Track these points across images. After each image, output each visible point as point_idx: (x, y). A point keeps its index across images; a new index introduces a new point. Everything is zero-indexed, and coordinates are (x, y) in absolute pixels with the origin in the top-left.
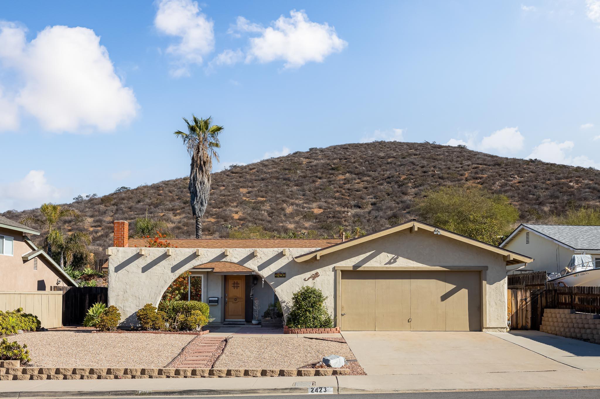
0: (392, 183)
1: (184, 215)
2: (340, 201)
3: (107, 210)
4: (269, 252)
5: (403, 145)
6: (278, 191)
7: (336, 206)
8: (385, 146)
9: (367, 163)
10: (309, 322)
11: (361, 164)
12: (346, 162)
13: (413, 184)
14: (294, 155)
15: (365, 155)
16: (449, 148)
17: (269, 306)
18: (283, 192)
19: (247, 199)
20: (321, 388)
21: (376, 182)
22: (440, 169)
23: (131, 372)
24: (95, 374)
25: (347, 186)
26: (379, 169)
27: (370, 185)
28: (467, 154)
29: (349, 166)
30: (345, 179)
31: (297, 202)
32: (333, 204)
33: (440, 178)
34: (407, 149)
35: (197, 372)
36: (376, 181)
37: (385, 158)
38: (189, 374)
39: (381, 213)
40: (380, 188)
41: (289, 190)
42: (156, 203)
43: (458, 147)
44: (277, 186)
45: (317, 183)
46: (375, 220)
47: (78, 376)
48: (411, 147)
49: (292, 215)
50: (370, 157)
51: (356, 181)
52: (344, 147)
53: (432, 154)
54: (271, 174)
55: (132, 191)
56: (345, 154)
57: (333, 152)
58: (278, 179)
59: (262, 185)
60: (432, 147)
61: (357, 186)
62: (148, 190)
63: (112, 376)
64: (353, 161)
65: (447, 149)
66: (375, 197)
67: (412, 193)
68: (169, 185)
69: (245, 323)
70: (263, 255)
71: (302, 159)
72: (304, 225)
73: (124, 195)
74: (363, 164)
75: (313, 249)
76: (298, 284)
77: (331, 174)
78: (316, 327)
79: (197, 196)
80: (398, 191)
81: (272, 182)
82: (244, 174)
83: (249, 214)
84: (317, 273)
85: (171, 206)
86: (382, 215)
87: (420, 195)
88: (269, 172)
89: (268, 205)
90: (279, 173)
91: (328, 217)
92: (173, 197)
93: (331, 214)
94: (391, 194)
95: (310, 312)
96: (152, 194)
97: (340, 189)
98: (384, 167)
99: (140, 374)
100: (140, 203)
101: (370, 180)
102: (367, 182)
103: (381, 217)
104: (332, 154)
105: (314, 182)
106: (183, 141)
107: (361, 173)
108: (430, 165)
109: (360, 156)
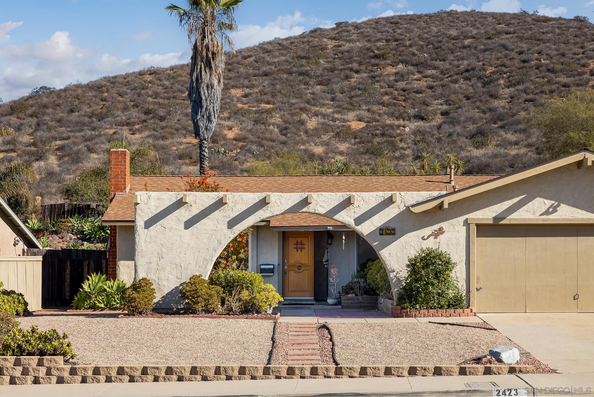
0: (472, 79)
1: (147, 133)
2: (392, 109)
3: (22, 124)
4: (371, 198)
5: (487, 18)
6: (292, 93)
7: (386, 117)
8: (457, 18)
9: (431, 46)
10: (432, 301)
11: (421, 49)
12: (397, 45)
13: (507, 80)
14: (312, 35)
15: (427, 33)
16: (562, 22)
17: (352, 277)
18: (300, 95)
19: (246, 107)
20: (510, 390)
21: (447, 78)
22: (548, 57)
23: (226, 371)
24: (174, 374)
25: (401, 85)
26: (451, 57)
27: (438, 83)
28: (590, 32)
29: (402, 51)
30: (397, 73)
31: (323, 110)
32: (381, 114)
33: (549, 70)
34: (493, 23)
35: (319, 371)
36: (447, 75)
37: (459, 39)
38: (307, 373)
39: (458, 129)
40: (455, 87)
41: (308, 91)
42: (101, 113)
43: (574, 20)
44: (289, 85)
45: (353, 80)
46: (450, 140)
47: (151, 378)
48: (500, 20)
49: (317, 132)
50: (433, 36)
51: (415, 77)
52: (392, 21)
53: (534, 31)
54: (279, 65)
55: (59, 94)
56: (394, 32)
57: (374, 28)
58: (290, 73)
59: (266, 83)
60: (533, 20)
61: (416, 85)
62: (84, 92)
63: (199, 377)
64: (408, 44)
65: (558, 23)
66: (447, 103)
67: (506, 96)
68: (117, 84)
69: (314, 302)
70: (362, 202)
71: (325, 40)
72: (337, 148)
73: (45, 100)
74: (425, 48)
75: (435, 194)
76: (413, 244)
77: (374, 65)
78: (442, 307)
79: (202, 107)
80: (483, 93)
81: (281, 79)
82: (236, 65)
83: (250, 131)
84: (441, 229)
85: (124, 118)
86: (459, 131)
87: (518, 99)
88: (275, 63)
89: (278, 115)
90: (290, 63)
91: (375, 135)
92: (125, 103)
93: (378, 129)
94: (472, 97)
95: (433, 284)
96: (91, 98)
97: (389, 89)
98: (459, 53)
99: (238, 373)
100: (74, 114)
101: (437, 74)
102: (433, 78)
103: (458, 135)
104: (374, 32)
105: (347, 77)
106: (179, 21)
107: (422, 63)
108: (532, 50)
109: (420, 36)
